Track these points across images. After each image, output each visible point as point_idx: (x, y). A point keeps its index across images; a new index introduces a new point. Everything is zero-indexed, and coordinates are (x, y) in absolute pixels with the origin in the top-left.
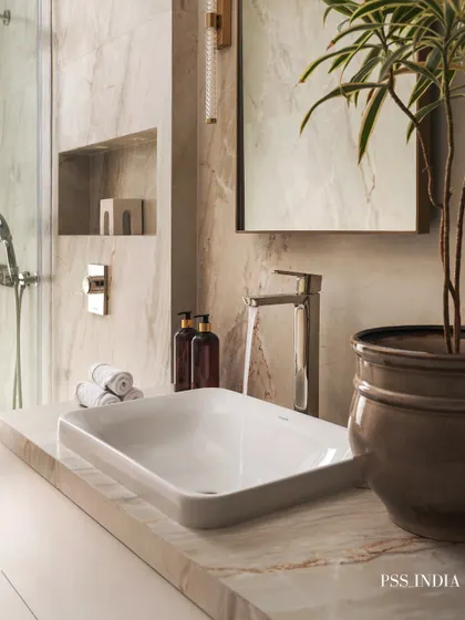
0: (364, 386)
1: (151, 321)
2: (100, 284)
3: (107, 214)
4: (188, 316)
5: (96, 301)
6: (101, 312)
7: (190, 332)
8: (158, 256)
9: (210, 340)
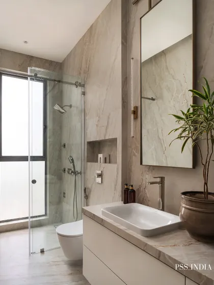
0: (184, 205)
1: (116, 185)
2: (100, 175)
3: (100, 158)
4: (127, 185)
5: (99, 180)
6: (100, 182)
7: (128, 189)
8: (118, 169)
9: (133, 191)
